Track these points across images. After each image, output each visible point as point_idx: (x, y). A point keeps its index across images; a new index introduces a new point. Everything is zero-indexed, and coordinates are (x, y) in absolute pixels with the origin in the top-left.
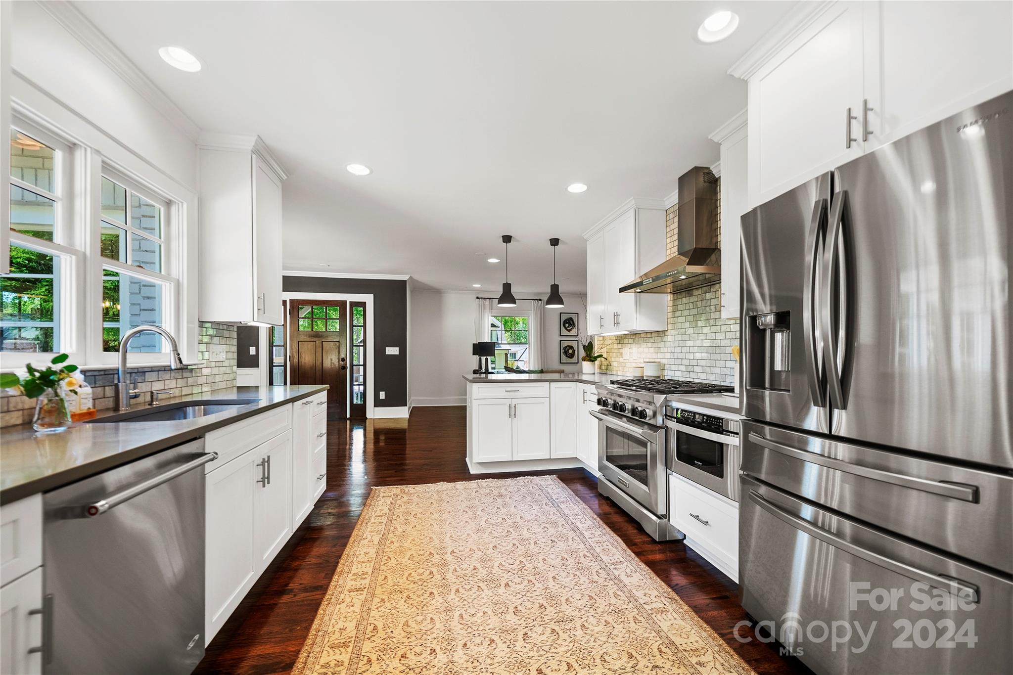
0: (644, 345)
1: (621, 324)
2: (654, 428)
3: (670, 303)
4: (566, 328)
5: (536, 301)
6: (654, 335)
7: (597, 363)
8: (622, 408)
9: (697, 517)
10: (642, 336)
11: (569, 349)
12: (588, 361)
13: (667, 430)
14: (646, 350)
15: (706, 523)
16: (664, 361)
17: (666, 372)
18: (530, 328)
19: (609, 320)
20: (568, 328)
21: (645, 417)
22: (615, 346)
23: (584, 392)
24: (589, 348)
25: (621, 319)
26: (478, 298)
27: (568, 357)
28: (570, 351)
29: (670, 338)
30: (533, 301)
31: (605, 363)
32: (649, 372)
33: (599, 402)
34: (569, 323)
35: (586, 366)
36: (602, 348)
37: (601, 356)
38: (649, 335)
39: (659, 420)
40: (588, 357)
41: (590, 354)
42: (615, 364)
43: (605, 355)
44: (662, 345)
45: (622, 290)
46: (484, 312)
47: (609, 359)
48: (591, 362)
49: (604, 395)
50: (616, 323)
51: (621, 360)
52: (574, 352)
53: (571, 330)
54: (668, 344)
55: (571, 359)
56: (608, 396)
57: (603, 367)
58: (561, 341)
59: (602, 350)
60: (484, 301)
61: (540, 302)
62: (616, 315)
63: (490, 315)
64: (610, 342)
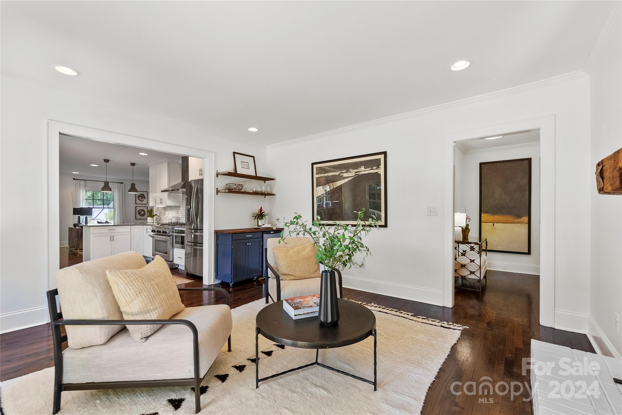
0: (173, 211)
1: (163, 203)
2: (169, 236)
3: (181, 197)
4: (139, 200)
5: (119, 183)
6: (177, 207)
7: (155, 217)
8: (160, 232)
9: (179, 258)
10: (173, 207)
11: (141, 211)
12: (150, 217)
13: (173, 236)
14: (174, 213)
15: (181, 258)
16: (180, 217)
17: (180, 221)
18: (115, 199)
19: (158, 201)
20: (141, 200)
21: (166, 233)
22: (163, 211)
23: (147, 229)
24: (151, 211)
25: (163, 201)
26: (74, 179)
27: (141, 216)
28: (142, 213)
29: (181, 209)
30: (117, 183)
31: (159, 218)
32: (174, 221)
33: (152, 231)
34: (142, 197)
35: (149, 220)
36: (157, 211)
37: (156, 215)
38: (175, 207)
39: (171, 234)
40: (150, 215)
41: (151, 214)
42: (163, 218)
43: (158, 215)
44: (179, 211)
45: (162, 191)
46: (79, 188)
47: (160, 216)
48: (151, 218)
49: (154, 228)
50: (161, 203)
51: (165, 216)
52: (145, 213)
53: (143, 201)
54: (181, 211)
55: (143, 217)
56: (156, 229)
57: (158, 220)
58: (136, 207)
59: (157, 212)
60: (80, 181)
61: (122, 184)
62: (161, 199)
63: (84, 190)
64: (161, 209)
